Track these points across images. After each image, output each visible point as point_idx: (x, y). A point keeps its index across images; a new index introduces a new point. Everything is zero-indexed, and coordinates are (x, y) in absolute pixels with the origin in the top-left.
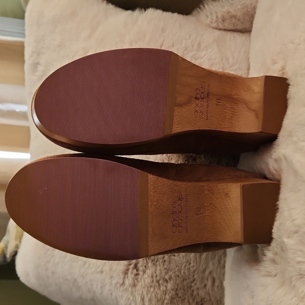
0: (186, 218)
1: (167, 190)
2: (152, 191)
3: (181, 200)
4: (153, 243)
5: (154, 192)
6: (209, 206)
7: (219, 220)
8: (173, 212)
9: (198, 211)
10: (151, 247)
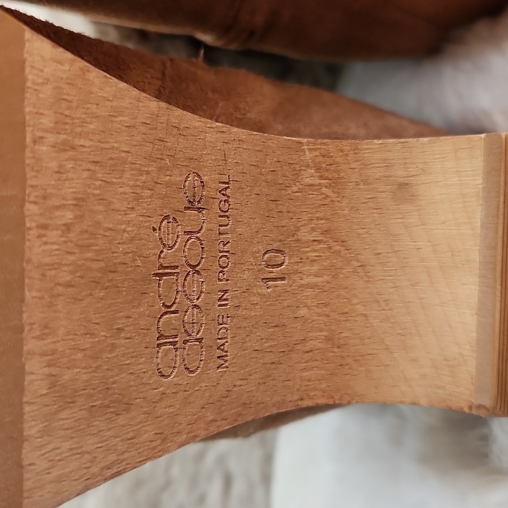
0: (220, 300)
1: (133, 149)
2: (51, 138)
3: (200, 210)
4: (50, 447)
5: (62, 147)
6: (319, 241)
7: (360, 308)
8: (162, 267)
9: (273, 266)
10: (38, 474)
